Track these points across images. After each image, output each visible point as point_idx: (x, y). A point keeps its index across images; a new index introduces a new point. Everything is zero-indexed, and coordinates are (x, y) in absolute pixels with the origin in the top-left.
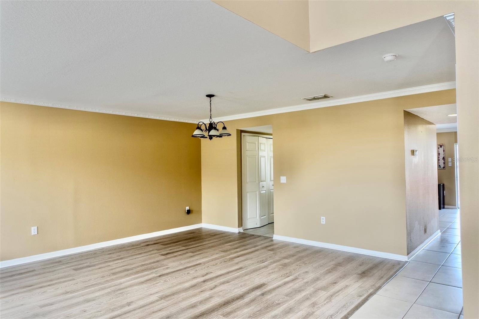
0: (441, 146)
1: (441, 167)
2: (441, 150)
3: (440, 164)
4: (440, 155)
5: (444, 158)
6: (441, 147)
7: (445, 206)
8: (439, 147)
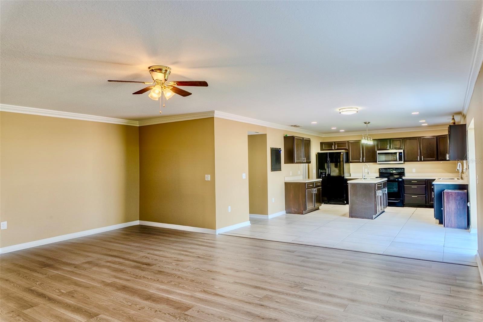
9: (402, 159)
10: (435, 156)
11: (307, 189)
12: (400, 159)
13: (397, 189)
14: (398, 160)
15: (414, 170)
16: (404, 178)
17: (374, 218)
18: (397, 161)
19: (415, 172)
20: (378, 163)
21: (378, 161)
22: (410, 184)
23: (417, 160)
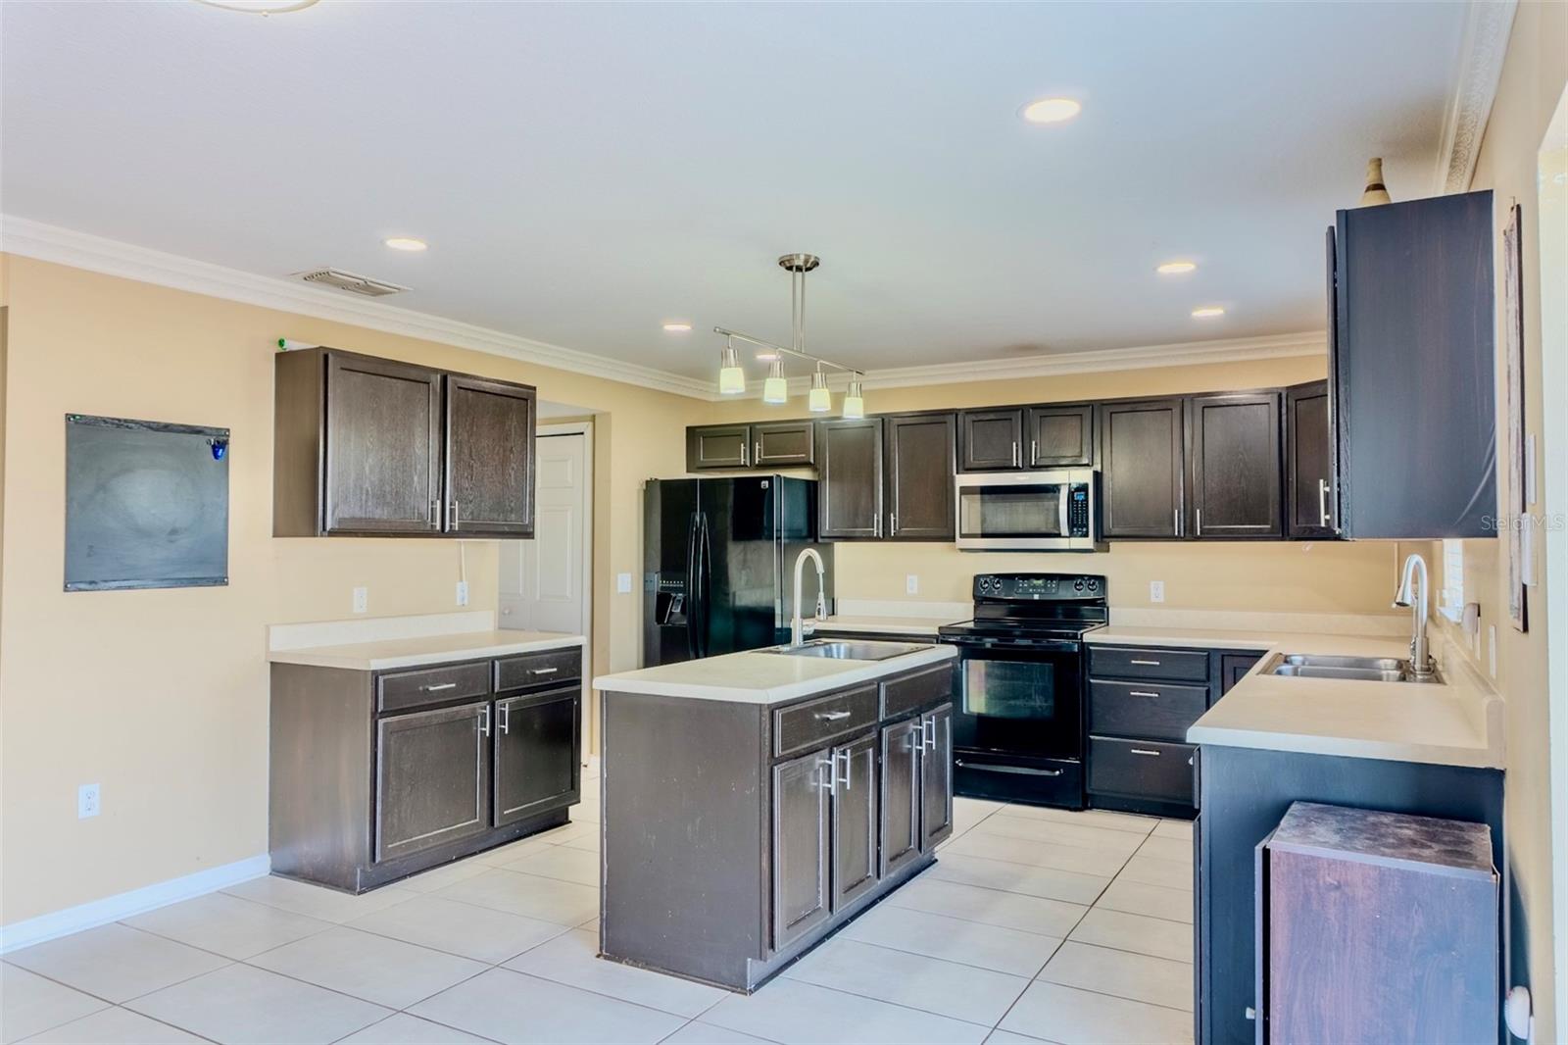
9: (1087, 526)
10: (1273, 511)
11: (385, 714)
12: (1077, 525)
13: (1051, 703)
14: (1064, 530)
15: (1157, 592)
16: (1090, 636)
17: (751, 980)
18: (1059, 535)
19: (1161, 599)
20: (960, 542)
21: (963, 536)
22: (1122, 672)
23: (1169, 533)
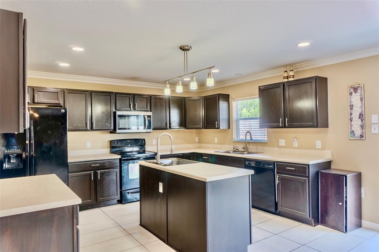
0: (355, 90)
1: (356, 135)
2: (356, 98)
3: (352, 129)
4: (354, 109)
5: (361, 116)
6: (356, 92)
7: (362, 220)
8: (352, 90)
9: (151, 126)
21: (118, 129)
